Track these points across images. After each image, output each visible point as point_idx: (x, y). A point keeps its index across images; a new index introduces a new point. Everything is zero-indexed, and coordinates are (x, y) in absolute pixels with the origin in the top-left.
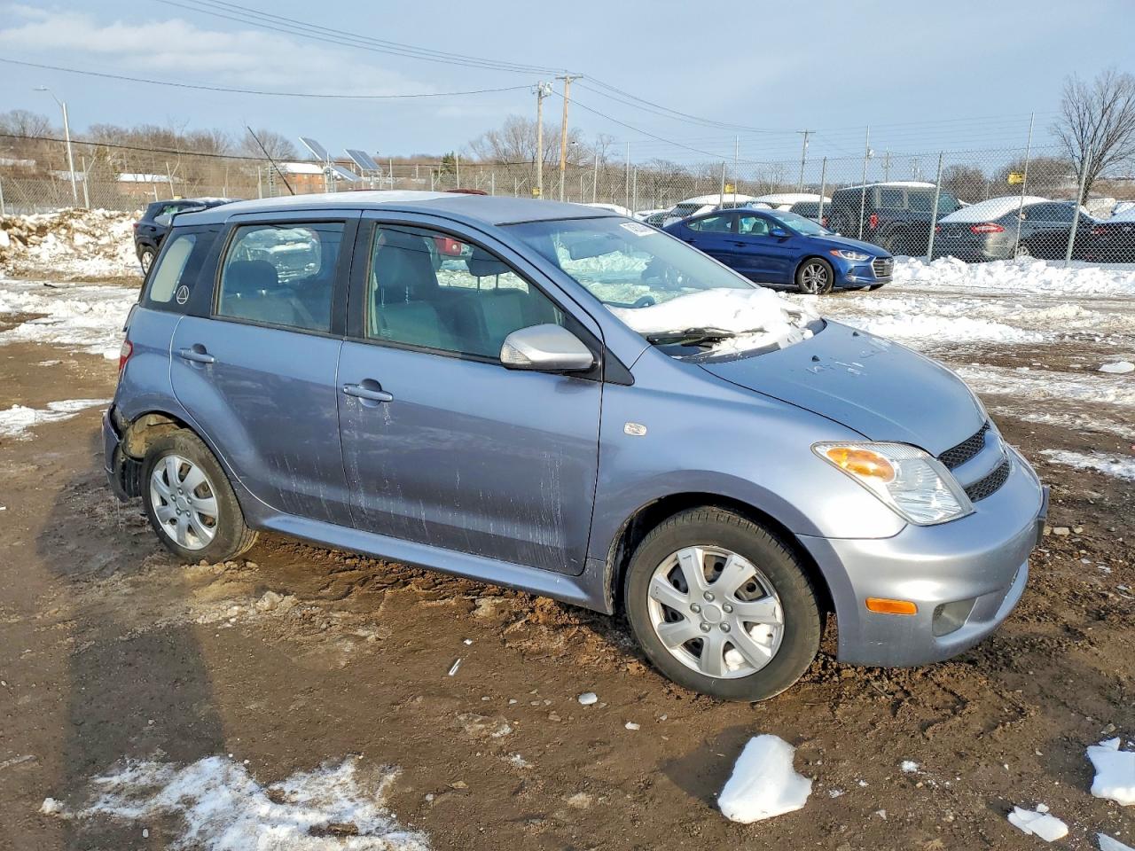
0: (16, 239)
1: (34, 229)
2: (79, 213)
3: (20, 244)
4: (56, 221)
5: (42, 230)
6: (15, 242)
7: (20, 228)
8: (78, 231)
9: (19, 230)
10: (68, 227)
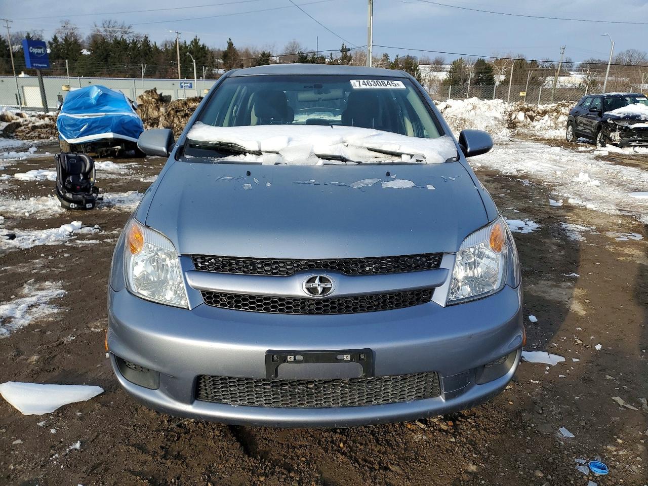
0: (528, 117)
1: (541, 112)
2: (569, 104)
3: (529, 120)
4: (554, 108)
5: (545, 113)
6: (527, 119)
7: (534, 112)
8: (563, 114)
9: (533, 113)
10: (558, 112)
